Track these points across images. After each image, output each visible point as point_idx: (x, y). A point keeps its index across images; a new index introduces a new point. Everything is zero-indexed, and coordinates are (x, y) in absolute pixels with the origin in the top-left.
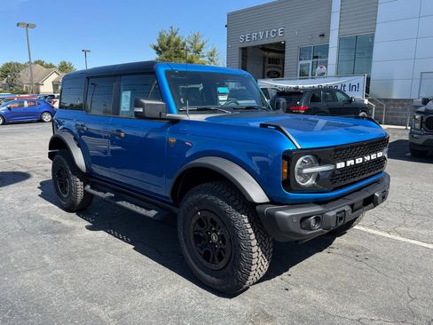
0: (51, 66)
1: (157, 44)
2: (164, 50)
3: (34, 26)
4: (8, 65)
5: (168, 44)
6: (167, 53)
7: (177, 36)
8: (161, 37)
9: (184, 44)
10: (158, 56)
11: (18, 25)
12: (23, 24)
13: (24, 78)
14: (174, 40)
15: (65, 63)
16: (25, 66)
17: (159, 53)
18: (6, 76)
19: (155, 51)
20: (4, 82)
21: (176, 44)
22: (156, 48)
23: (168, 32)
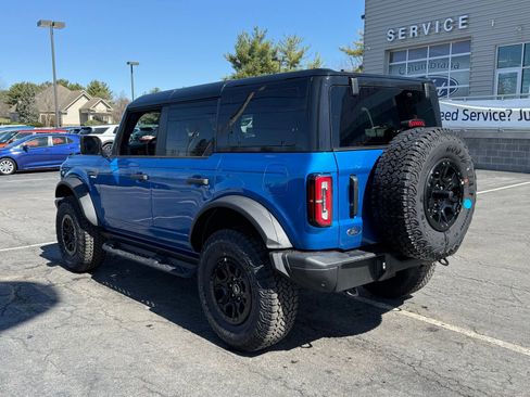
0: (77, 88)
1: (234, 54)
2: (245, 62)
3: (62, 25)
4: (19, 87)
5: (251, 52)
6: (250, 66)
7: (264, 41)
8: (241, 43)
9: (274, 53)
10: (235, 72)
11: (39, 24)
12: (46, 23)
13: (41, 105)
14: (259, 47)
15: (96, 83)
16: (42, 88)
17: (237, 66)
18: (16, 102)
19: (231, 64)
20: (13, 109)
21: (263, 53)
22: (233, 60)
23: (250, 36)
